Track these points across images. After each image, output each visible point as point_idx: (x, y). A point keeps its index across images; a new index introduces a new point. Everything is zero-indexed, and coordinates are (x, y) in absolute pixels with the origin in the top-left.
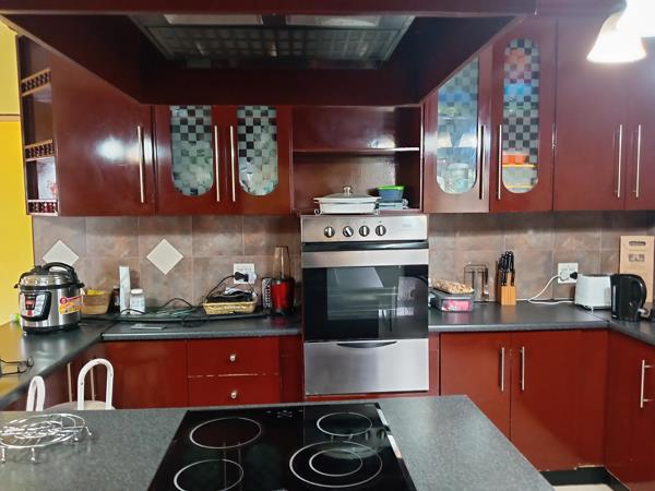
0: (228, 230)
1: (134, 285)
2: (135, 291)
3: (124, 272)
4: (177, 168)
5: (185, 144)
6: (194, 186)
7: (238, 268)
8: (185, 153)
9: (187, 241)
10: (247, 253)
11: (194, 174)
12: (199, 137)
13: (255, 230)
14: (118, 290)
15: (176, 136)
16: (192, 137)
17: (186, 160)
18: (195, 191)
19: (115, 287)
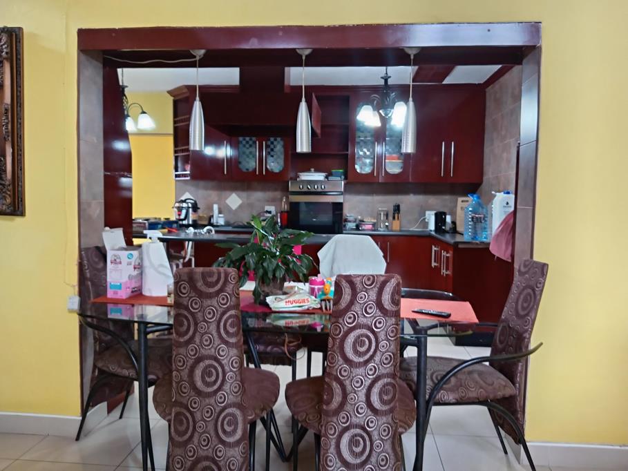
0: (263, 190)
1: (220, 212)
2: (220, 215)
3: (216, 207)
4: (240, 160)
5: (245, 149)
6: (247, 167)
7: (267, 208)
8: (244, 153)
9: (244, 194)
10: (272, 201)
11: (248, 162)
12: (251, 146)
13: (276, 190)
14: (213, 216)
15: (241, 146)
16: (247, 146)
17: (245, 156)
18: (247, 170)
19: (211, 214)
